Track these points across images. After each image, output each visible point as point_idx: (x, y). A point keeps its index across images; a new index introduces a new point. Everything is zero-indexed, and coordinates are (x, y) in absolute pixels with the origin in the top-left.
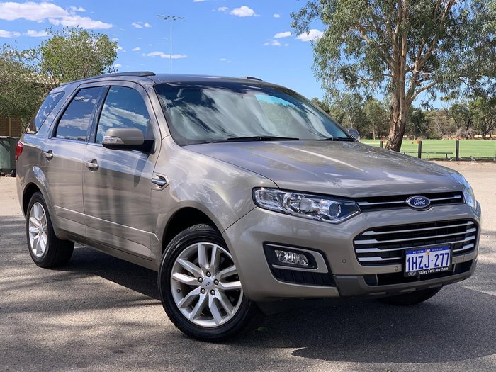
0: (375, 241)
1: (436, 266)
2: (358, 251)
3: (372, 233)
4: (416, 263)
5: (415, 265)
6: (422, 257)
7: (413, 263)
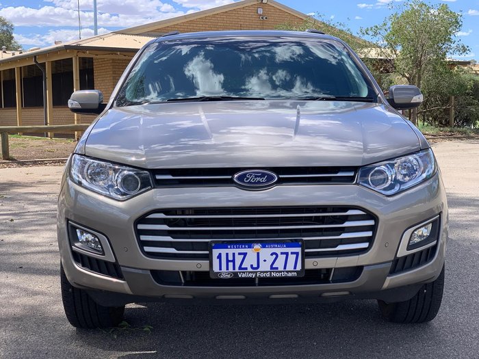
0: (165, 227)
1: (272, 268)
2: (143, 238)
3: (162, 216)
4: (233, 261)
5: (231, 264)
6: (245, 254)
7: (228, 261)
